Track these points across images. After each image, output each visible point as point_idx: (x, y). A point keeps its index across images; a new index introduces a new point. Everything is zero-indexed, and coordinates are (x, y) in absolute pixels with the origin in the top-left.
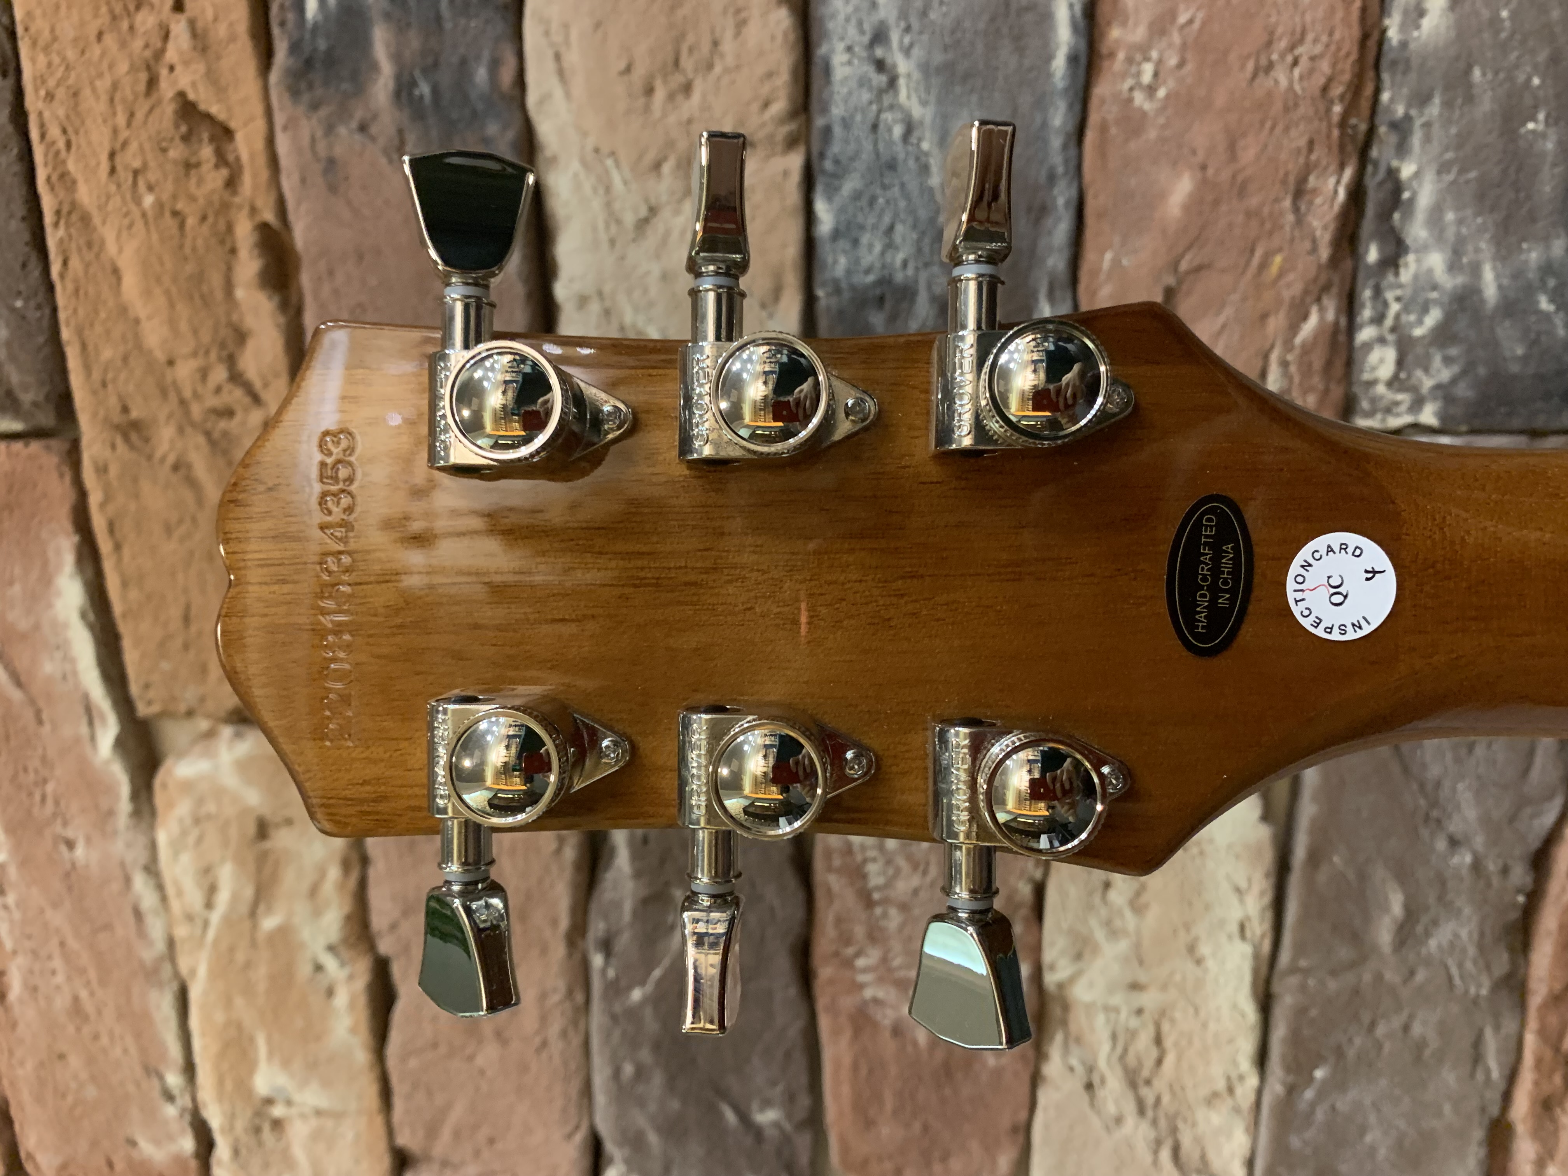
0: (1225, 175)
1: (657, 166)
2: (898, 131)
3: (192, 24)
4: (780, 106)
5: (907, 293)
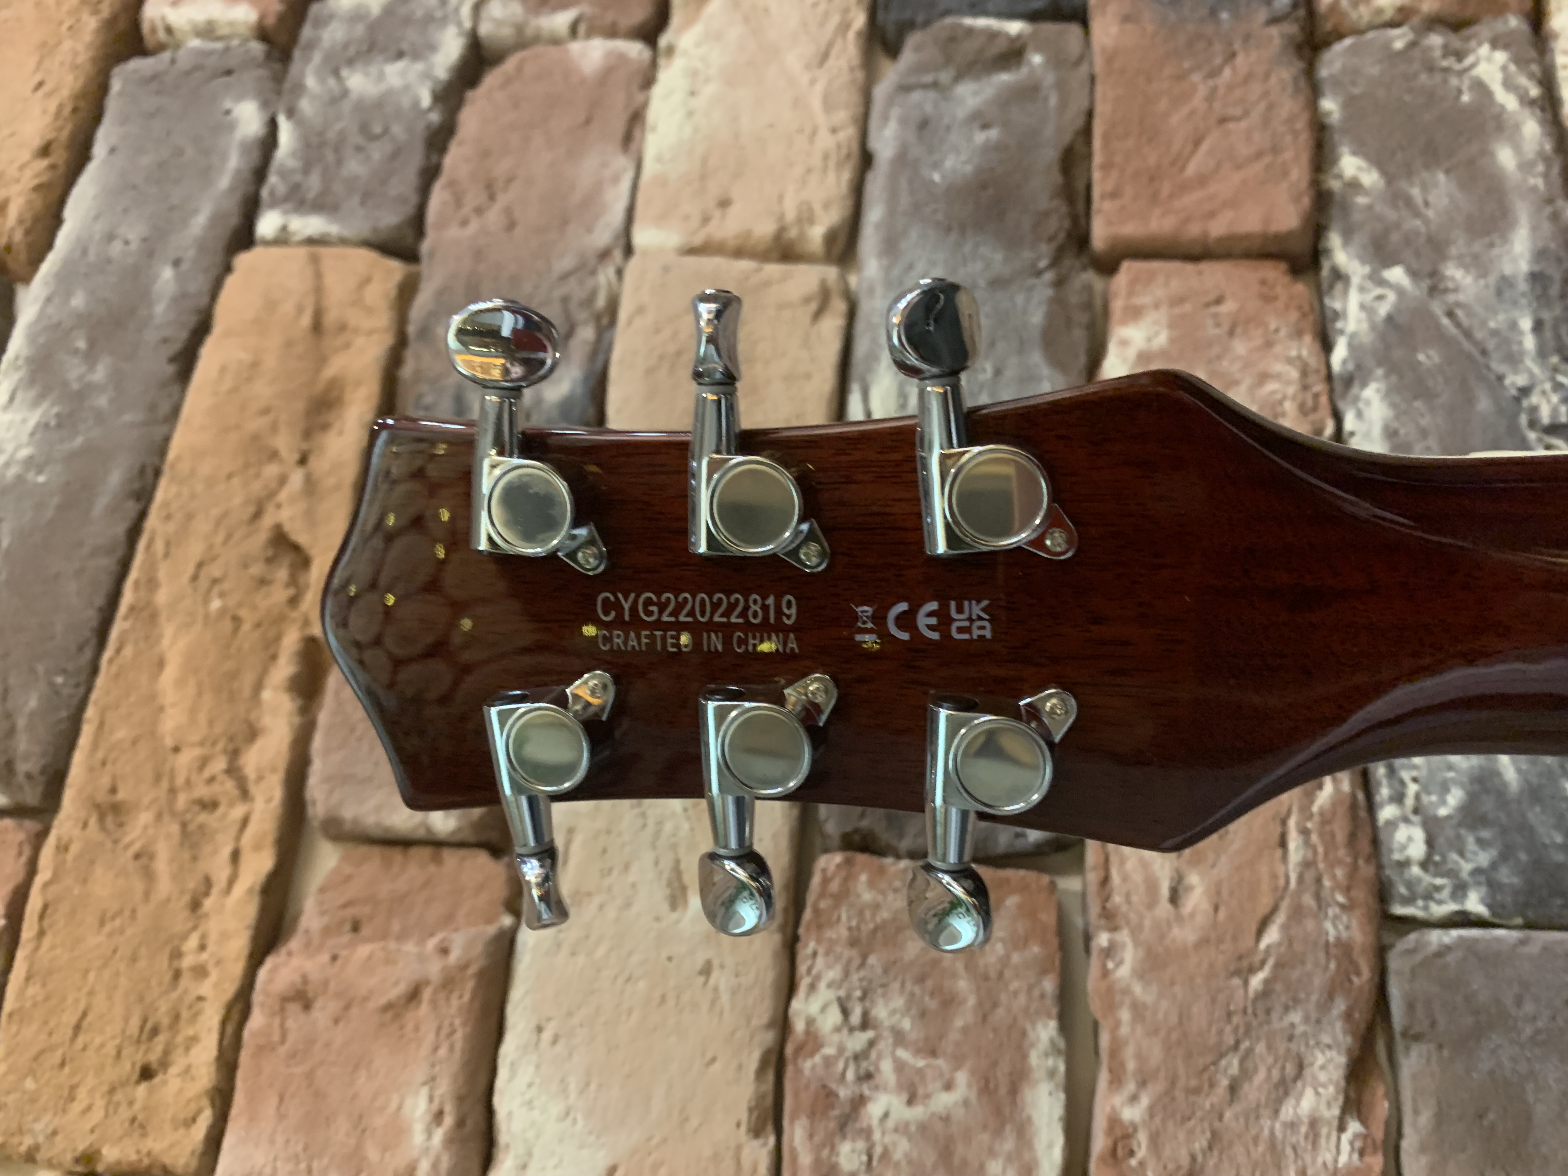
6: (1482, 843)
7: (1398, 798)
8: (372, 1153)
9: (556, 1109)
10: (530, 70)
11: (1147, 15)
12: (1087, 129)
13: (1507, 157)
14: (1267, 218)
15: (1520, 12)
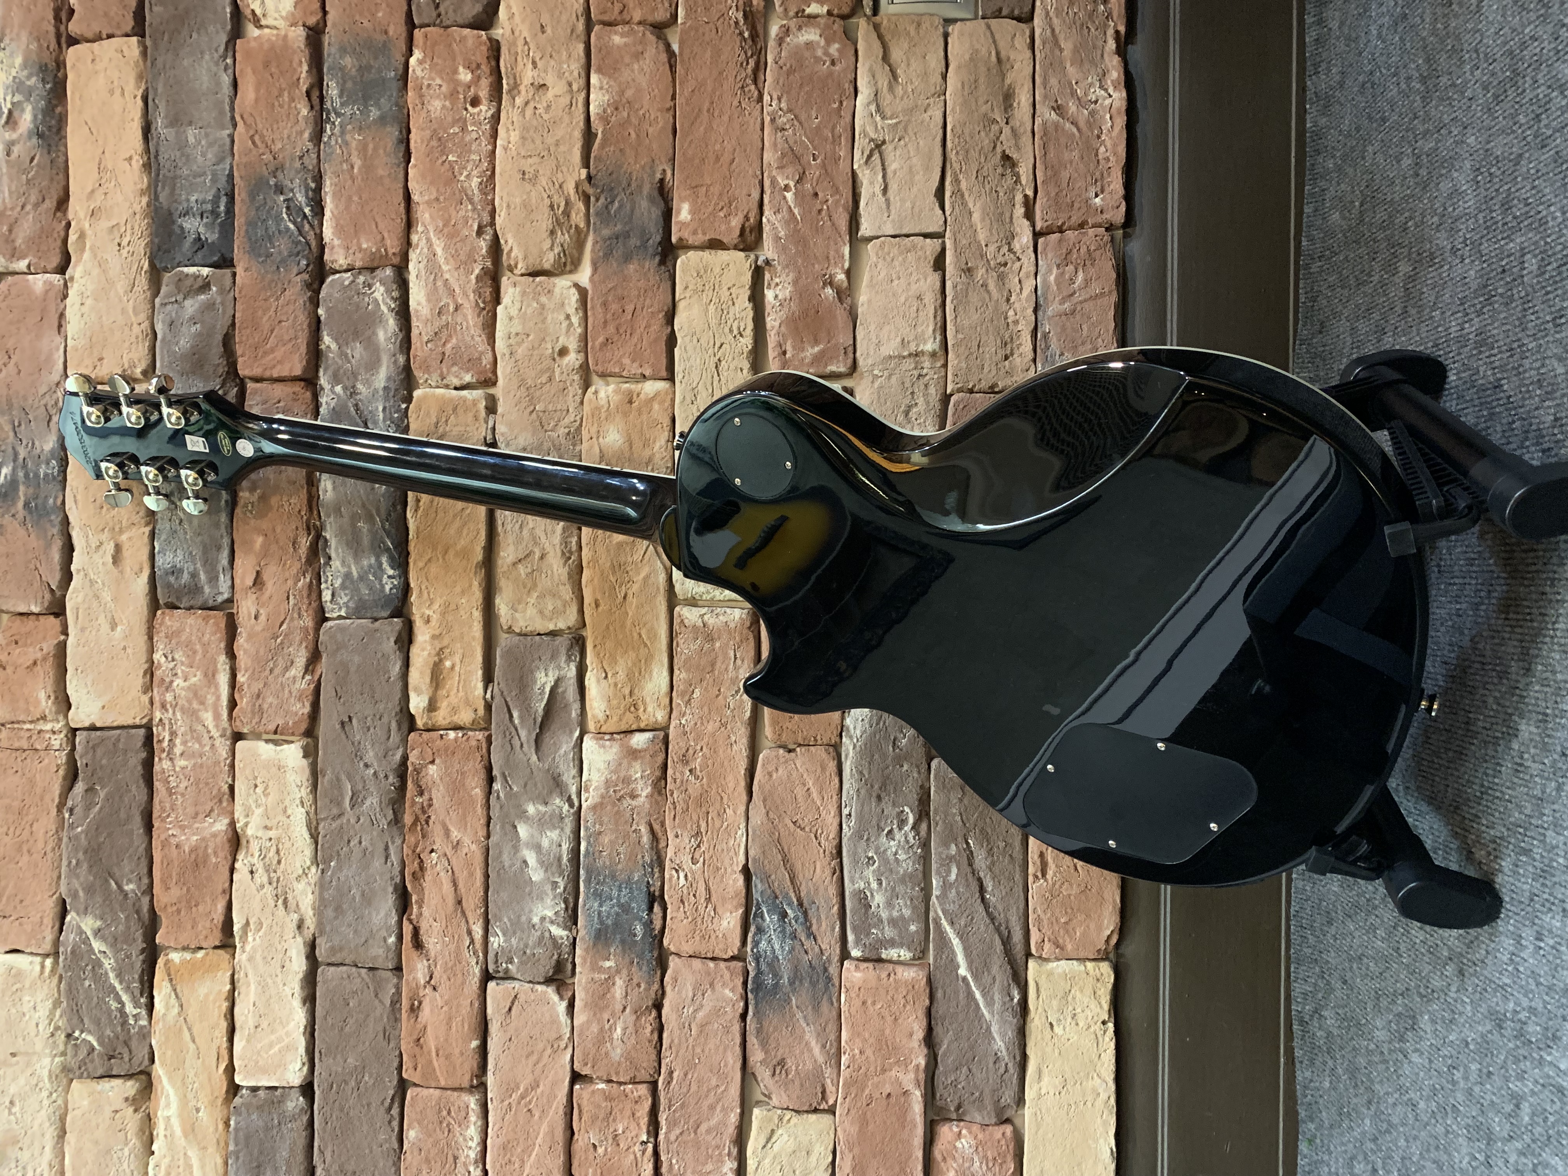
0: (272, 537)
1: (103, 530)
2: (178, 521)
5: (181, 571)
6: (346, 595)
7: (326, 582)
8: (32, 709)
9: (85, 691)
10: (14, 291)
11: (254, 269)
12: (233, 324)
13: (381, 335)
14: (291, 370)
15: (393, 266)
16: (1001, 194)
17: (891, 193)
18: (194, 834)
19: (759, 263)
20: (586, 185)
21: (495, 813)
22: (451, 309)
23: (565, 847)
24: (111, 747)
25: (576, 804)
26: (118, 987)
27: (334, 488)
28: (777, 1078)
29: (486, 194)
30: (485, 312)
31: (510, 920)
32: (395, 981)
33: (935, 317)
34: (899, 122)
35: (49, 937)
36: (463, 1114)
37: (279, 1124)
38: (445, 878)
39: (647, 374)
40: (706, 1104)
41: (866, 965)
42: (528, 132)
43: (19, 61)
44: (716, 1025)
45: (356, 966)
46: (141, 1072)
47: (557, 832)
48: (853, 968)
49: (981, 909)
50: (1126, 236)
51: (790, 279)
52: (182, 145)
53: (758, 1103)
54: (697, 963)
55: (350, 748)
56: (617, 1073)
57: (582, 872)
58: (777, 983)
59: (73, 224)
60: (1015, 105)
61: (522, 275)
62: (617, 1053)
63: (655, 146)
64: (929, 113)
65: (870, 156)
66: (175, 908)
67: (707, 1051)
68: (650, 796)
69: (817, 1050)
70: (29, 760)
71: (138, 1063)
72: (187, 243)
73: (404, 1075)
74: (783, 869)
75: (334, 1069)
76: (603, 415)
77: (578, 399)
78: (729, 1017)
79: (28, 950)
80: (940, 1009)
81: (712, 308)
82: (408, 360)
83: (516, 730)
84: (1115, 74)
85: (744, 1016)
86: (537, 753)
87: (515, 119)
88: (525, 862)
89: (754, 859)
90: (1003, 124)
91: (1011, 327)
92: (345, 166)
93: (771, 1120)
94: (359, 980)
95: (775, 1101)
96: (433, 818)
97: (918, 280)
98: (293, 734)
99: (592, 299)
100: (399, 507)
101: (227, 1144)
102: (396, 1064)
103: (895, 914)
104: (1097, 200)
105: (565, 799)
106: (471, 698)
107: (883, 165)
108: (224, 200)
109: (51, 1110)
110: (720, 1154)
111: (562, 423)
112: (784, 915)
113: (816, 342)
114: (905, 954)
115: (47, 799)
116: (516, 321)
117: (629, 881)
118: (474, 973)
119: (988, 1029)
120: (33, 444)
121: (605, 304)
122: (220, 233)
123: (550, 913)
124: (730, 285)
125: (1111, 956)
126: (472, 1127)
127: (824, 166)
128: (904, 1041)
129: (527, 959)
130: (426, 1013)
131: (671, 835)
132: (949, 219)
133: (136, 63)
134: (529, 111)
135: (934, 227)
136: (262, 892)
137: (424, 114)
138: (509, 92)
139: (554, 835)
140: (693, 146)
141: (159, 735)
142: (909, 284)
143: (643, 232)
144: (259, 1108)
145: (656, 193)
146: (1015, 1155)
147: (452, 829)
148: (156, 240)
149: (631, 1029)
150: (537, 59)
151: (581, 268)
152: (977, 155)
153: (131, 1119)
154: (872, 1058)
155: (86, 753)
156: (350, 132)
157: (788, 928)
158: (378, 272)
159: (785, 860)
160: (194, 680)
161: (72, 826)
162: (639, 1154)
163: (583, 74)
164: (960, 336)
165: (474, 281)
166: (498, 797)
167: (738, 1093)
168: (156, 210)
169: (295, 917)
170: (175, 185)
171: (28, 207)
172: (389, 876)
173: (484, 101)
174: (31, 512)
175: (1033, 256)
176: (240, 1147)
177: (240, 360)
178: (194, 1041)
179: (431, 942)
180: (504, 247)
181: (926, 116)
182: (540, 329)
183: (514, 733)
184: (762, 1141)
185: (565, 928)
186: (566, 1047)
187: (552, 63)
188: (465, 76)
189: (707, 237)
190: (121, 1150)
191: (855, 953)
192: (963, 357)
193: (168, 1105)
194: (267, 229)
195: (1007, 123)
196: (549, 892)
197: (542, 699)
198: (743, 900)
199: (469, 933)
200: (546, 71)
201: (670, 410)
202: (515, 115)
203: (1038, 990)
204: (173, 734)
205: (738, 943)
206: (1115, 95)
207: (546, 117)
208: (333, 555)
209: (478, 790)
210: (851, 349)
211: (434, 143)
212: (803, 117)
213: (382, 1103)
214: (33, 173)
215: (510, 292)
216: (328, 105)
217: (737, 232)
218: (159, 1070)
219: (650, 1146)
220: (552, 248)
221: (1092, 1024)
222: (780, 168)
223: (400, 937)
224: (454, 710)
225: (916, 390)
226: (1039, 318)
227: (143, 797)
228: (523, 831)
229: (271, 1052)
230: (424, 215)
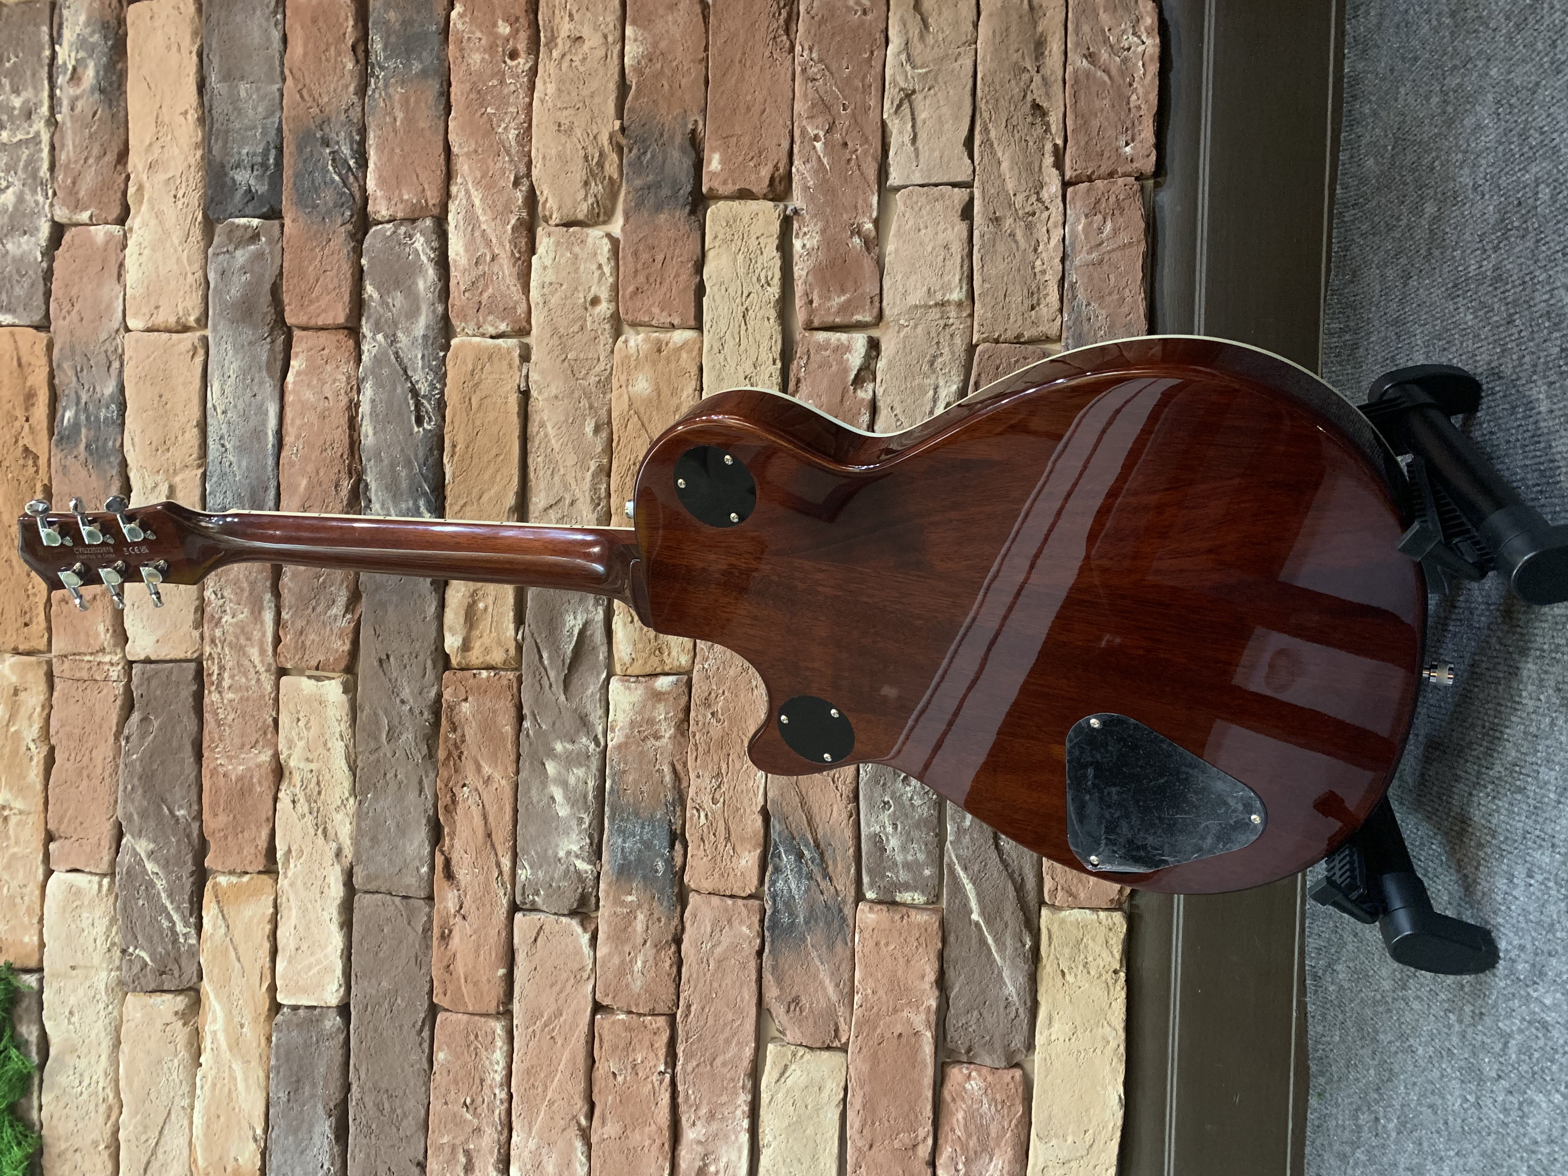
0: (316, 480)
1: (158, 472)
2: (228, 464)
3: (30, 426)
4: (195, 456)
10: (77, 241)
11: (300, 219)
12: (281, 274)
13: (421, 285)
14: (335, 318)
15: (433, 216)
16: (1031, 143)
17: (920, 143)
18: (240, 764)
19: (788, 212)
20: (620, 135)
21: (525, 750)
22: (488, 258)
23: (591, 784)
24: (165, 679)
25: (602, 743)
26: (170, 907)
27: (375, 434)
28: (791, 1014)
29: (523, 146)
30: (520, 262)
31: (537, 853)
32: (427, 909)
33: (962, 267)
34: (929, 72)
35: (107, 859)
36: (490, 1038)
37: (318, 1042)
38: (476, 812)
39: (676, 321)
40: (722, 1037)
41: (879, 907)
42: (564, 83)
43: (82, 18)
44: (733, 961)
45: (391, 894)
46: (190, 989)
47: (584, 769)
48: (867, 909)
49: (995, 855)
50: (1157, 185)
51: (818, 228)
52: (235, 100)
53: (773, 1039)
54: (715, 900)
55: (388, 685)
56: (637, 1005)
57: (607, 809)
58: (793, 922)
59: (132, 176)
60: (1047, 53)
61: (557, 225)
62: (637, 984)
63: (687, 97)
64: (959, 62)
65: (899, 106)
66: (222, 834)
67: (724, 986)
68: (673, 737)
69: (830, 989)
70: (89, 691)
71: (187, 979)
72: (239, 195)
73: (435, 1000)
74: (800, 811)
75: (369, 991)
76: (633, 363)
77: (608, 347)
78: (745, 954)
79: (87, 870)
80: (953, 953)
81: (740, 257)
82: (446, 309)
83: (546, 670)
84: (1149, 20)
85: (760, 953)
86: (565, 693)
87: (551, 71)
88: (553, 798)
89: (773, 801)
90: (1033, 73)
91: (1038, 277)
92: (388, 119)
93: (785, 1055)
94: (393, 908)
95: (789, 1038)
96: (465, 753)
97: (945, 229)
98: (334, 671)
99: (623, 249)
100: (436, 453)
101: (268, 1058)
102: (426, 989)
103: (910, 858)
104: (1128, 149)
105: (591, 738)
106: (503, 639)
107: (913, 114)
108: (273, 153)
109: (107, 1021)
110: (735, 1087)
111: (593, 371)
112: (800, 856)
113: (843, 291)
114: (919, 898)
115: (105, 727)
116: (550, 271)
117: (652, 820)
118: (502, 904)
119: (1000, 974)
120: (94, 388)
121: (636, 254)
122: (270, 184)
123: (575, 848)
124: (759, 234)
125: (1126, 906)
126: (498, 1051)
127: (854, 115)
128: (917, 983)
129: (553, 891)
130: (456, 941)
131: (692, 776)
132: (977, 168)
133: (192, 21)
134: (565, 65)
135: (963, 176)
136: (303, 821)
137: (464, 68)
138: (546, 44)
139: (580, 772)
140: (725, 97)
141: (209, 668)
142: (937, 233)
143: (674, 182)
144: (299, 1025)
145: (687, 144)
146: (1024, 1099)
147: (483, 764)
148: (210, 192)
149: (651, 962)
150: (574, 11)
151: (614, 219)
152: (1007, 104)
153: (181, 1033)
154: (884, 997)
155: (142, 685)
156: (393, 85)
157: (805, 869)
158: (418, 223)
159: (803, 803)
160: (241, 616)
161: (128, 754)
162: (656, 1084)
163: (618, 27)
164: (987, 286)
165: (510, 232)
166: (528, 735)
167: (753, 1028)
168: (210, 163)
169: (334, 845)
170: (227, 138)
171: (91, 161)
172: (422, 808)
173: (522, 54)
174: (91, 454)
175: (1061, 205)
176: (281, 1062)
177: (287, 308)
178: (239, 961)
179: (462, 873)
180: (539, 198)
181: (956, 65)
182: (573, 279)
183: (543, 673)
184: (776, 1075)
185: (590, 862)
186: (589, 978)
187: (589, 15)
188: (504, 29)
189: (737, 187)
190: (172, 1061)
191: (870, 895)
192: (990, 307)
193: (215, 1020)
194: (313, 181)
195: (1038, 72)
196: (575, 827)
197: (571, 641)
198: (761, 840)
199: (498, 865)
200: (582, 24)
201: (698, 359)
202: (552, 67)
203: (1050, 937)
204: (222, 668)
205: (755, 882)
206: (1148, 42)
207: (582, 69)
208: (373, 499)
209: (508, 728)
210: (877, 299)
211: (473, 96)
212: (834, 68)
213: (414, 1026)
214: (95, 127)
215: (544, 243)
216: (373, 59)
217: (767, 182)
218: (206, 986)
219: (668, 1076)
220: (585, 199)
221: (1104, 973)
222: (811, 117)
223: (432, 868)
224: (487, 651)
225: (942, 340)
226: (1067, 268)
227: (193, 727)
228: (551, 768)
229: (311, 974)
230: (463, 167)
